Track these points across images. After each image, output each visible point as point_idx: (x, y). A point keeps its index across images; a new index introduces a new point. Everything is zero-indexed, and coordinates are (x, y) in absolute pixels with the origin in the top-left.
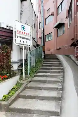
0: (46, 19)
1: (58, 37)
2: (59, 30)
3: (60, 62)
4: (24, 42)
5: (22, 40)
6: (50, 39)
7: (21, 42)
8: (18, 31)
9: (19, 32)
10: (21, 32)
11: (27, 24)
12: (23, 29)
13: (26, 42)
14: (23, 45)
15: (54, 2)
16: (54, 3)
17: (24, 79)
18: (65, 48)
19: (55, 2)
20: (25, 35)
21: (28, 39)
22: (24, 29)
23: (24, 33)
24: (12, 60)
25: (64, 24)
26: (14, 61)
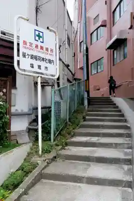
0: (91, 34)
1: (114, 65)
2: (115, 52)
3: (120, 111)
4: (39, 67)
5: (36, 63)
6: (99, 71)
7: (33, 67)
8: (25, 43)
9: (28, 44)
10: (34, 46)
11: (48, 28)
12: (37, 38)
13: (46, 68)
14: (38, 75)
15: (106, 2)
16: (106, 4)
17: (40, 152)
18: (128, 85)
19: (108, 2)
20: (43, 53)
21: (50, 61)
22: (41, 39)
23: (42, 48)
24: (13, 110)
25: (125, 40)
26: (20, 111)
